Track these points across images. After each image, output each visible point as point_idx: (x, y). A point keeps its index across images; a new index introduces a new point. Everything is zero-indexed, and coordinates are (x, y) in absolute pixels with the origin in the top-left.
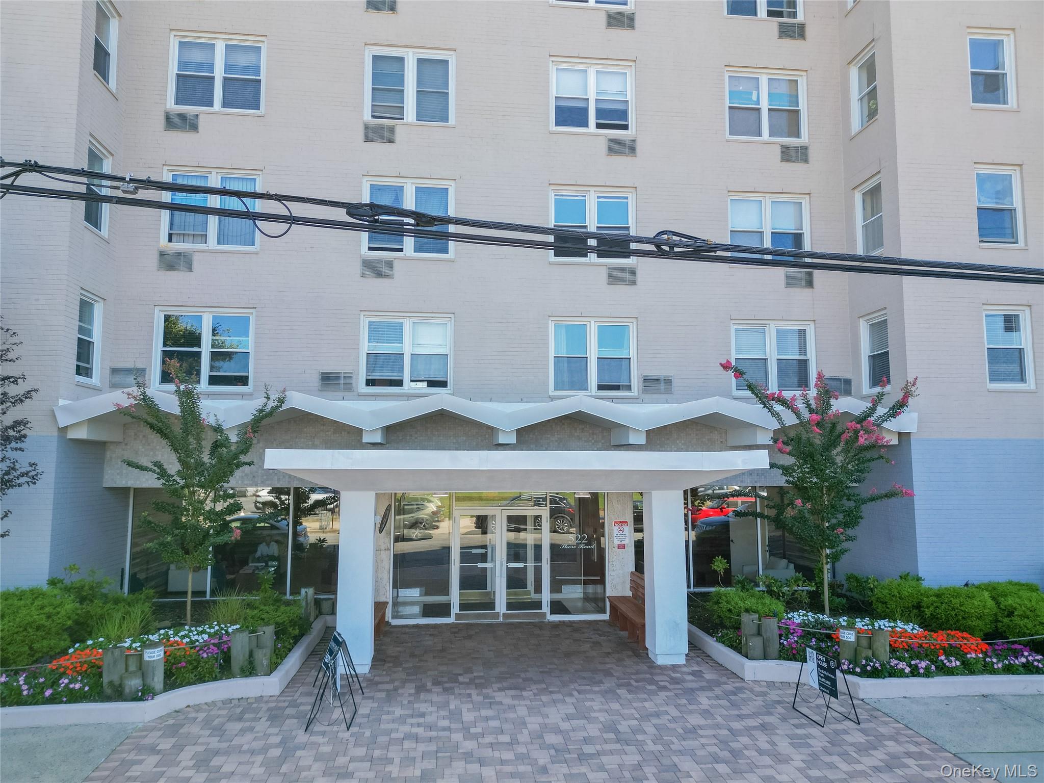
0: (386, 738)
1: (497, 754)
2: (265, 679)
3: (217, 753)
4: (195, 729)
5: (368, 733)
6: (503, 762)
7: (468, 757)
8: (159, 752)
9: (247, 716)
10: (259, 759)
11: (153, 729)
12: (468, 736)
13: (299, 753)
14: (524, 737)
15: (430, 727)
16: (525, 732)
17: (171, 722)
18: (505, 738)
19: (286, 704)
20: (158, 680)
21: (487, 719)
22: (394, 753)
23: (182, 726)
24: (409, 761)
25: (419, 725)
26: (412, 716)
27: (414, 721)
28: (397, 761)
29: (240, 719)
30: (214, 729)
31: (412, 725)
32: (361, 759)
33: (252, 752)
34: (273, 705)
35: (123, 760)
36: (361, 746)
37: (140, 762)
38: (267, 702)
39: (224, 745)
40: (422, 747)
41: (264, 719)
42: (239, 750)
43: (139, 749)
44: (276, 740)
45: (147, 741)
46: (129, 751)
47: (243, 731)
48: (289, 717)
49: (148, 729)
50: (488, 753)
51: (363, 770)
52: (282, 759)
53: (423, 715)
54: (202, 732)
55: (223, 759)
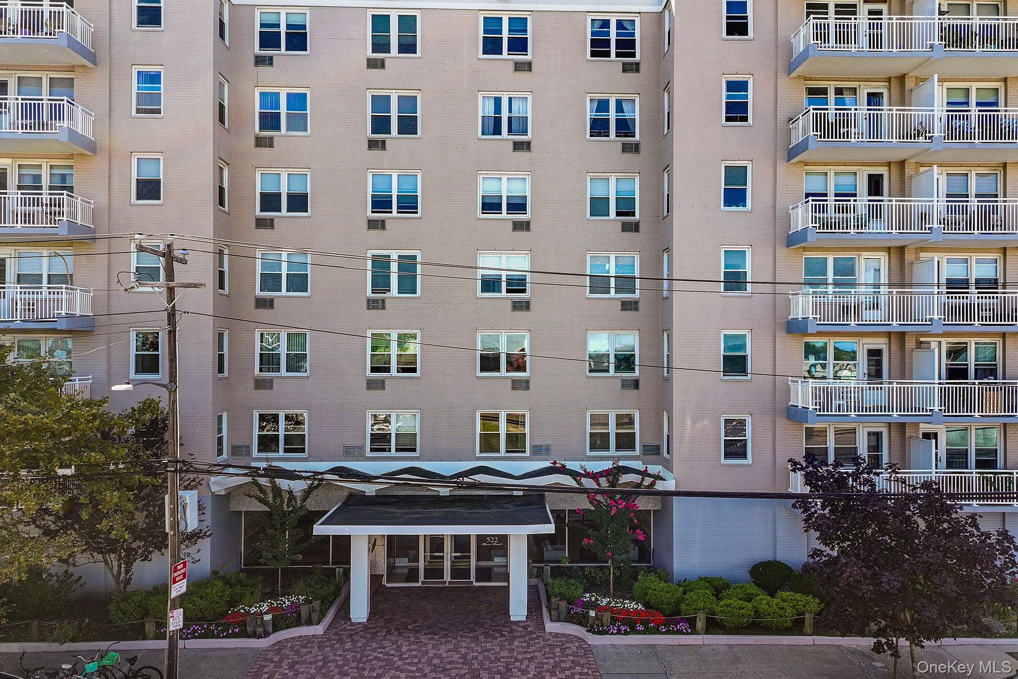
0: (366, 659)
1: (409, 668)
2: (317, 627)
3: (297, 663)
4: (287, 652)
5: (359, 656)
6: (410, 671)
7: (397, 669)
8: (274, 662)
9: (308, 645)
10: (314, 666)
11: (270, 651)
12: (401, 659)
13: (329, 664)
14: (424, 660)
15: (386, 654)
16: (426, 657)
17: (277, 647)
18: (416, 660)
19: (326, 639)
20: (270, 628)
21: (412, 650)
22: (368, 667)
23: (282, 649)
24: (372, 669)
25: (381, 653)
26: (380, 648)
27: (379, 650)
28: (368, 669)
29: (306, 647)
30: (295, 651)
31: (379, 653)
32: (354, 668)
33: (311, 663)
34: (320, 640)
35: (261, 665)
36: (355, 662)
37: (267, 666)
38: (318, 638)
39: (300, 659)
40: (380, 663)
41: (316, 647)
42: (305, 662)
43: (266, 660)
44: (321, 658)
45: (268, 657)
46: (262, 661)
47: (307, 653)
48: (327, 646)
49: (267, 650)
50: (407, 667)
51: (354, 673)
52: (323, 667)
53: (384, 648)
54: (290, 653)
55: (300, 666)
